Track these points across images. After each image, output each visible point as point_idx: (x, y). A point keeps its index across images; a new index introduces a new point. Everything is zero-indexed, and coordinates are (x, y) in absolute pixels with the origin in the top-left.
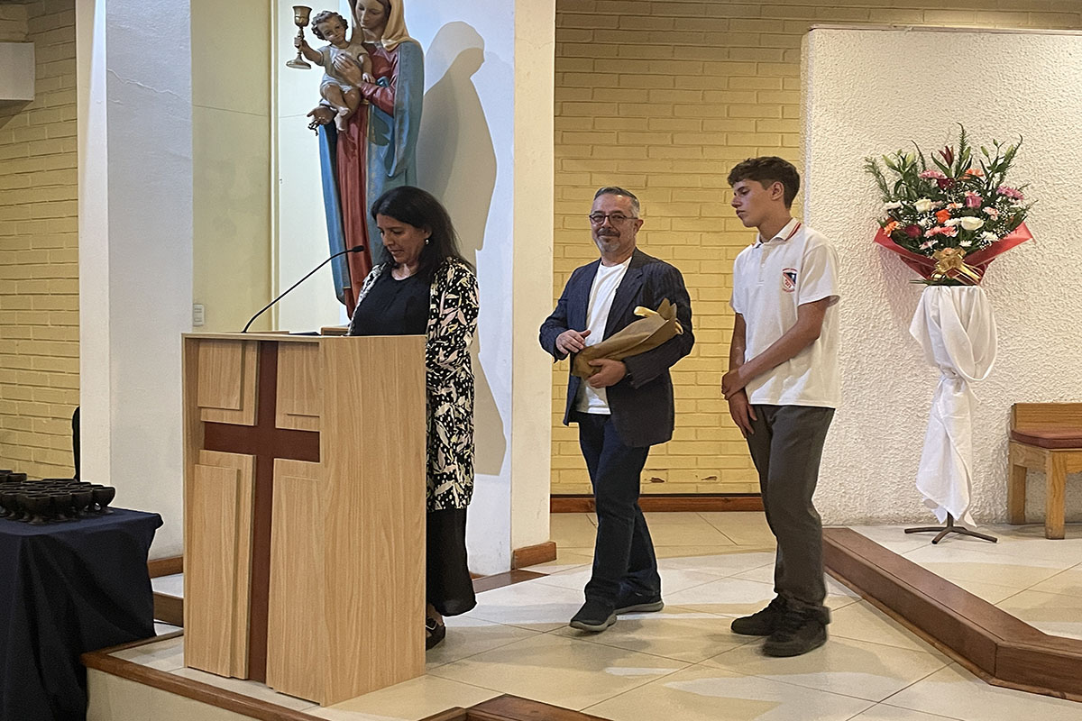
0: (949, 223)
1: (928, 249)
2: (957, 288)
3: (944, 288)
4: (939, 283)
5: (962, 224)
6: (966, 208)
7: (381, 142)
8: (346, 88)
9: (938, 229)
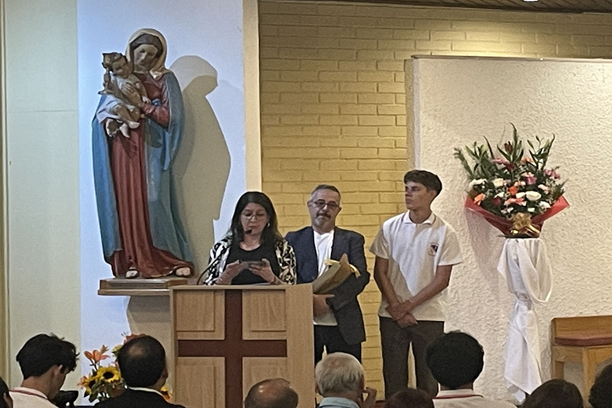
0: (520, 195)
1: (507, 214)
2: (527, 240)
3: (520, 240)
4: (517, 236)
5: (527, 197)
6: (527, 185)
7: (155, 145)
8: (131, 108)
9: (513, 200)
